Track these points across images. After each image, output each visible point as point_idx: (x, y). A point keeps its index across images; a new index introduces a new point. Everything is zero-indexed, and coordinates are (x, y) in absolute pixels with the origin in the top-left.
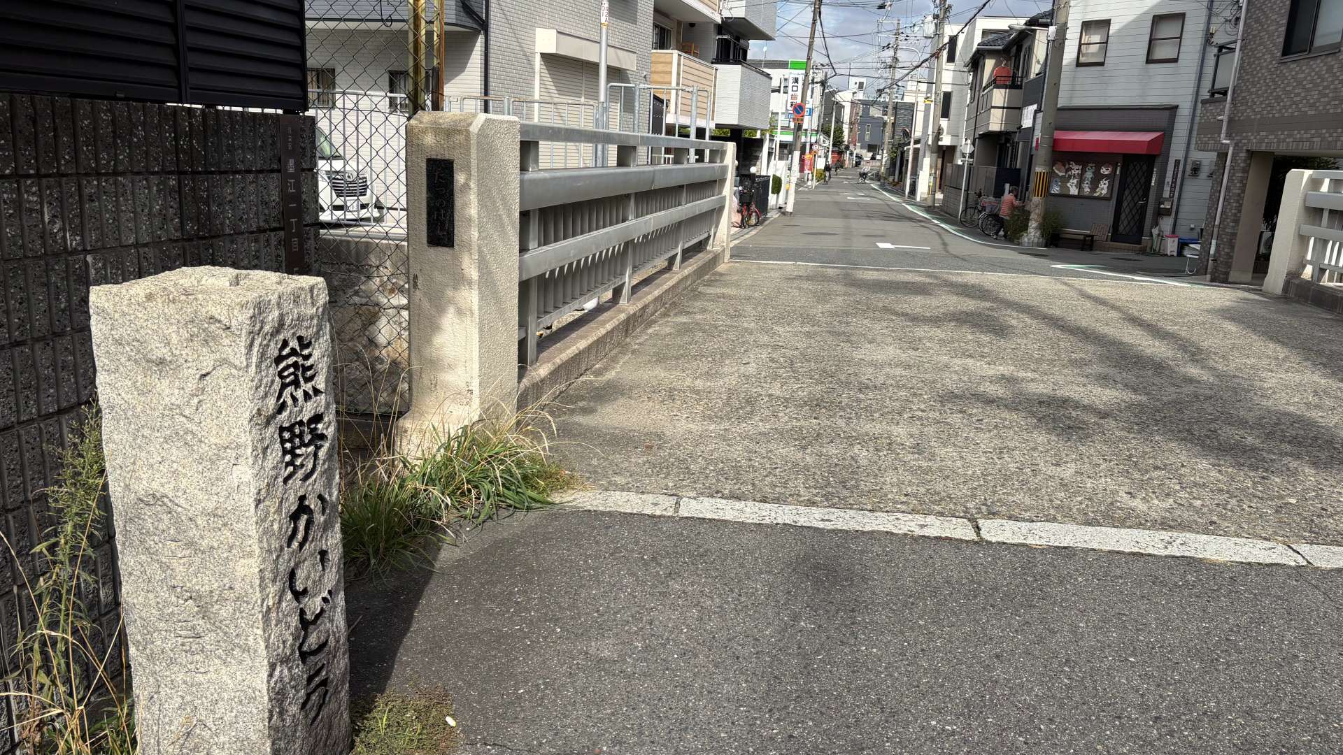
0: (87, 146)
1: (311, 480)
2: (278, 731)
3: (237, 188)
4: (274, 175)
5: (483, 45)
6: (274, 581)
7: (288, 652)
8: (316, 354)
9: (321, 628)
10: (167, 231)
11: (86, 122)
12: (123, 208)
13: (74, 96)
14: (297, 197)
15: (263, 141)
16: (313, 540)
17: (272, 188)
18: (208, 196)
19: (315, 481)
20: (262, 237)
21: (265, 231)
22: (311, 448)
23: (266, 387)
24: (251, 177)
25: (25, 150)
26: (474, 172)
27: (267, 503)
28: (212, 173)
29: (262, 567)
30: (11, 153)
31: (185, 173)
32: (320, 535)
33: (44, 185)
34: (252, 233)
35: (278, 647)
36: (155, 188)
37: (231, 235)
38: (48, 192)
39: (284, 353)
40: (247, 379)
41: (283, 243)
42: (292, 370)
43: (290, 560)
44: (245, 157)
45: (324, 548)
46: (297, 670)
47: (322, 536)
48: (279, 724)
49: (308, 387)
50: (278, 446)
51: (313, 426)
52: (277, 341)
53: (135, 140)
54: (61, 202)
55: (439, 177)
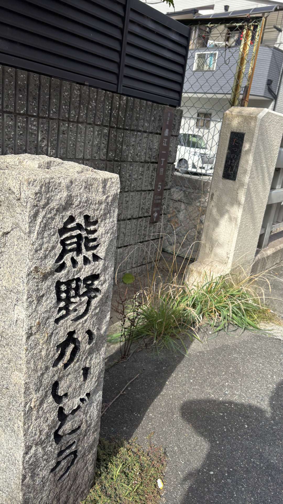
0: (65, 106)
1: (81, 321)
2: (29, 488)
3: (138, 139)
4: (158, 136)
5: (273, 106)
6: (37, 390)
7: (43, 437)
8: (101, 230)
9: (76, 419)
10: (99, 154)
11: (66, 94)
12: (79, 140)
13: (62, 79)
14: (167, 148)
15: (155, 118)
16: (78, 361)
17: (155, 142)
18: (122, 141)
19: (86, 321)
20: (146, 165)
21: (148, 162)
22: (85, 298)
23: (46, 251)
24: (145, 135)
25: (32, 102)
26: (254, 145)
27: (37, 336)
28: (127, 130)
29: (27, 381)
30: (25, 103)
31: (114, 127)
32: (84, 357)
33: (40, 122)
34: (142, 162)
35: (35, 434)
36: (96, 132)
37: (131, 162)
38: (42, 126)
39: (69, 226)
40: (29, 242)
41: (156, 170)
42: (75, 240)
43: (54, 375)
44: (144, 124)
45: (88, 365)
46: (50, 448)
47: (87, 358)
48: (31, 482)
49: (89, 254)
50: (53, 295)
51: (90, 282)
52: (63, 216)
53: (90, 107)
54: (48, 132)
55: (236, 142)
